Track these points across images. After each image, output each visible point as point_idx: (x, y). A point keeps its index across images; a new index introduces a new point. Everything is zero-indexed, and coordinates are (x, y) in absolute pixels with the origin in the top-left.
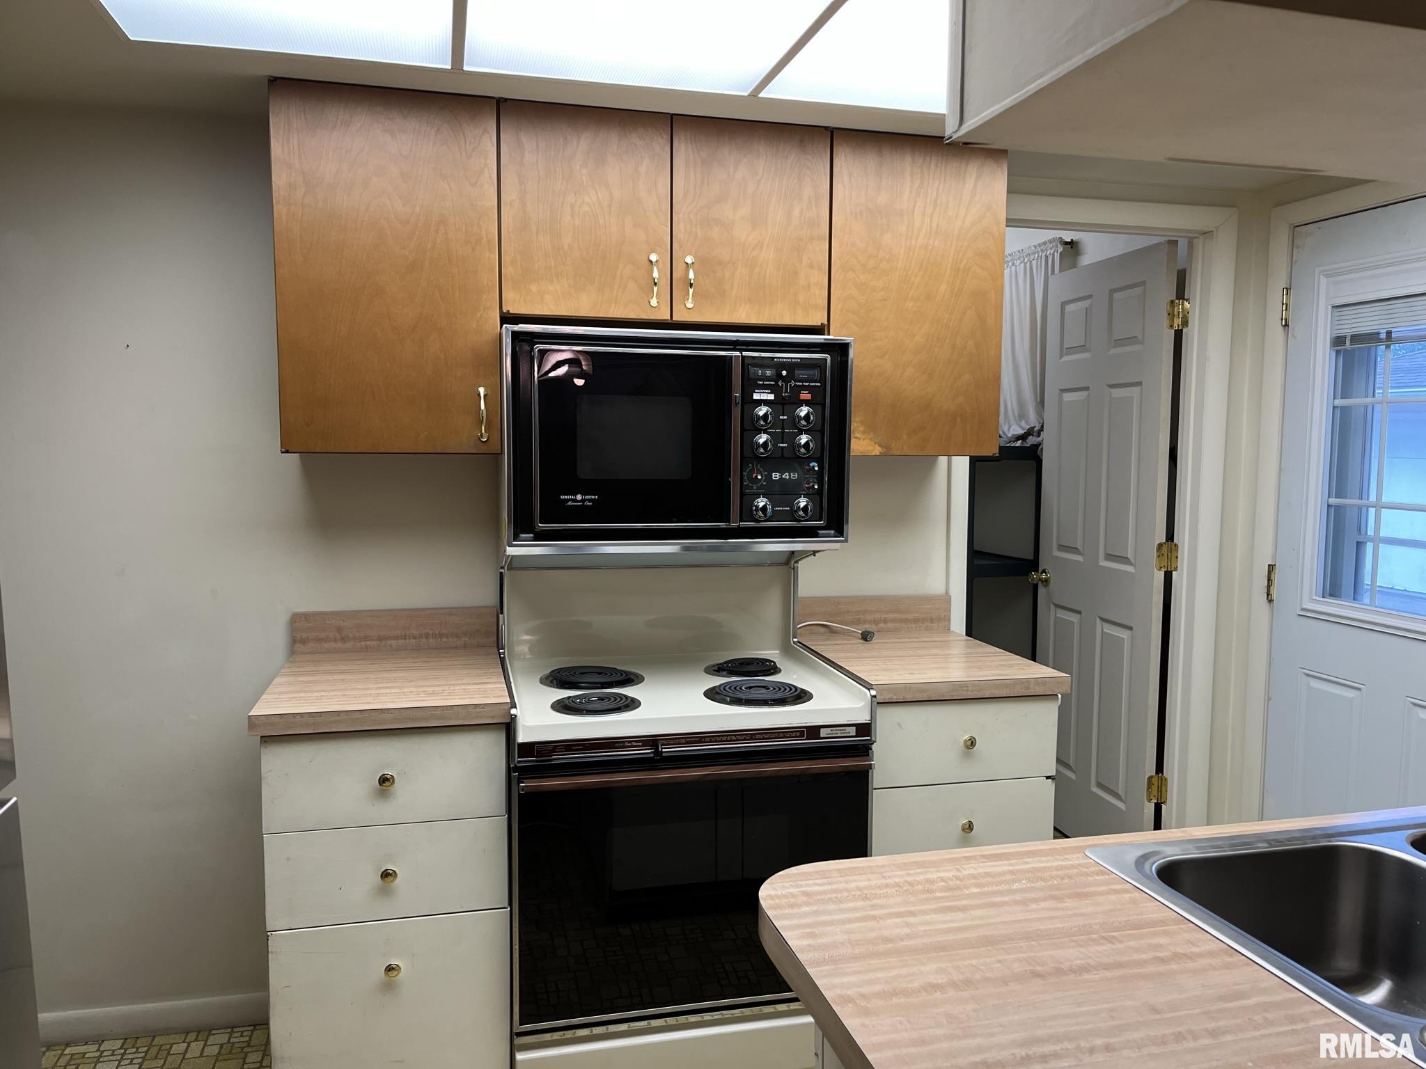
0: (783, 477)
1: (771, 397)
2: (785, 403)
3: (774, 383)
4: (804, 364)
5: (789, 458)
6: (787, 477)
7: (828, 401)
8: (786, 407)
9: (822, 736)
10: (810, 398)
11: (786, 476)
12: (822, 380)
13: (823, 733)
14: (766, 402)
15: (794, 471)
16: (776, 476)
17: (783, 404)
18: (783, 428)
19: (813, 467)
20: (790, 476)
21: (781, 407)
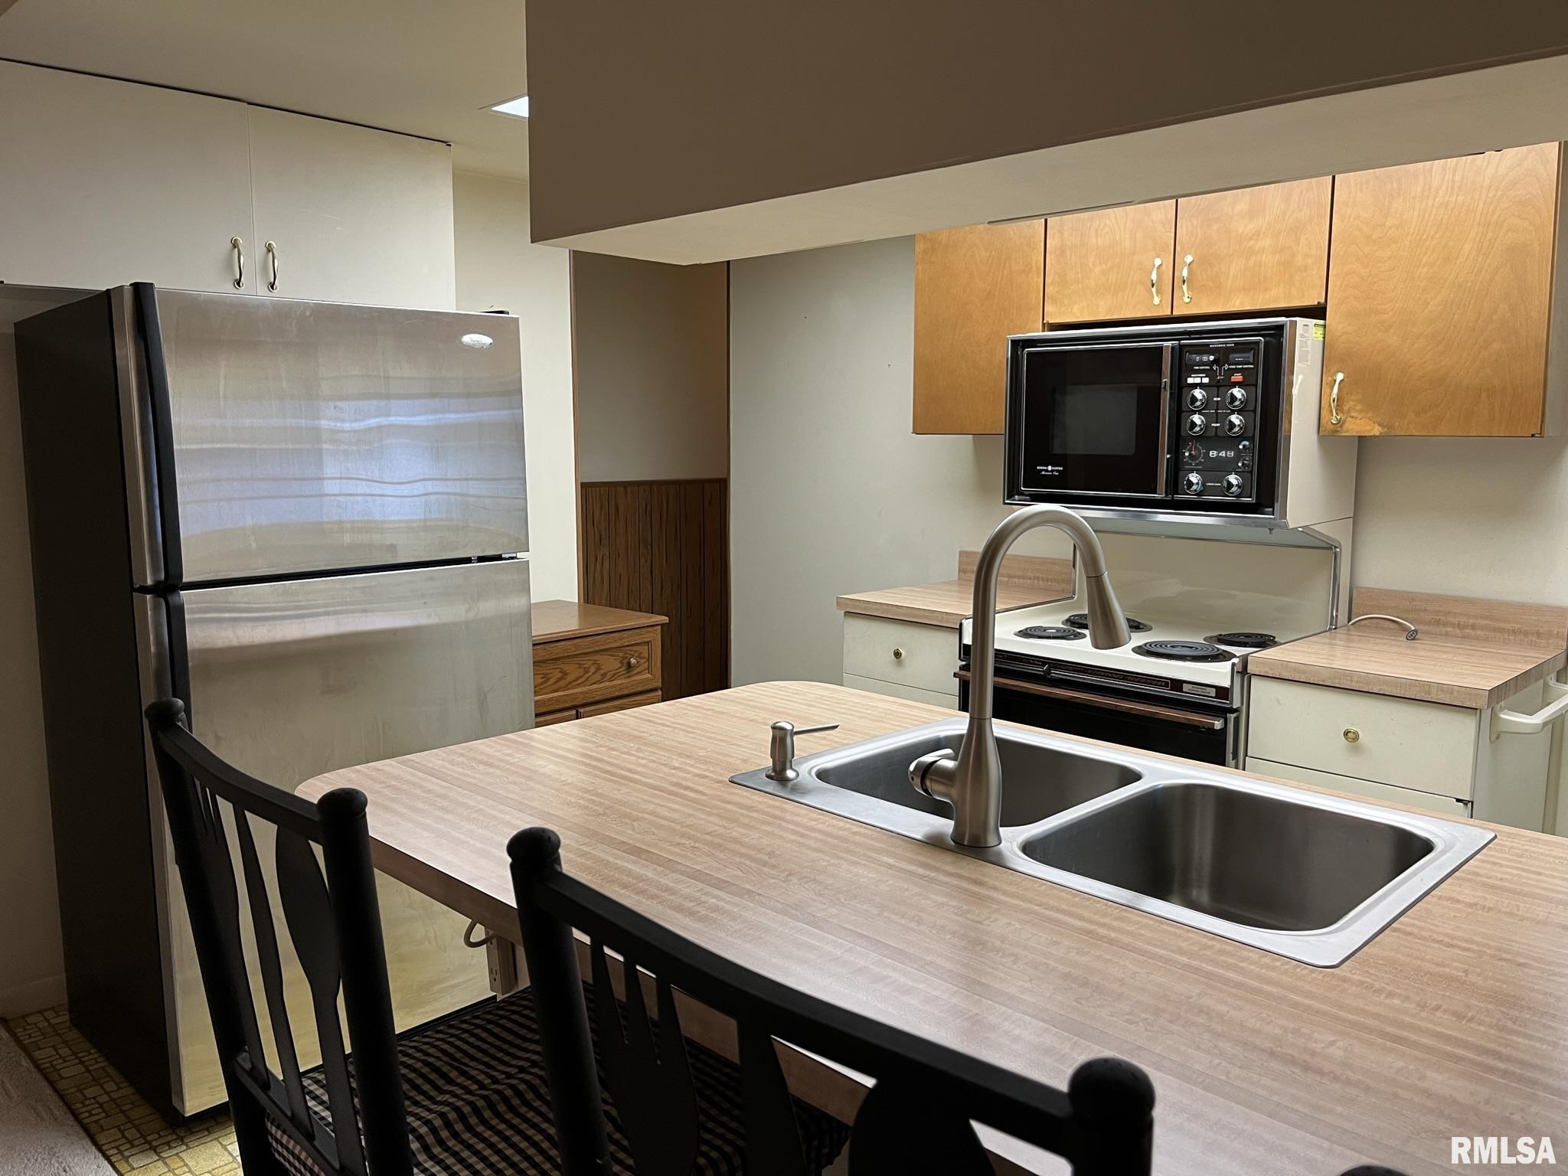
0: (1220, 454)
1: (1206, 380)
2: (1218, 386)
3: (1208, 368)
4: (1240, 348)
5: (1225, 438)
6: (1224, 455)
7: (1260, 382)
8: (1221, 389)
9: (1184, 690)
10: (1241, 380)
11: (1223, 454)
12: (1255, 363)
13: (1186, 687)
14: (1201, 386)
15: (1231, 450)
16: (1213, 454)
17: (1218, 387)
18: (1216, 409)
19: (1244, 446)
20: (1226, 454)
21: (1215, 389)
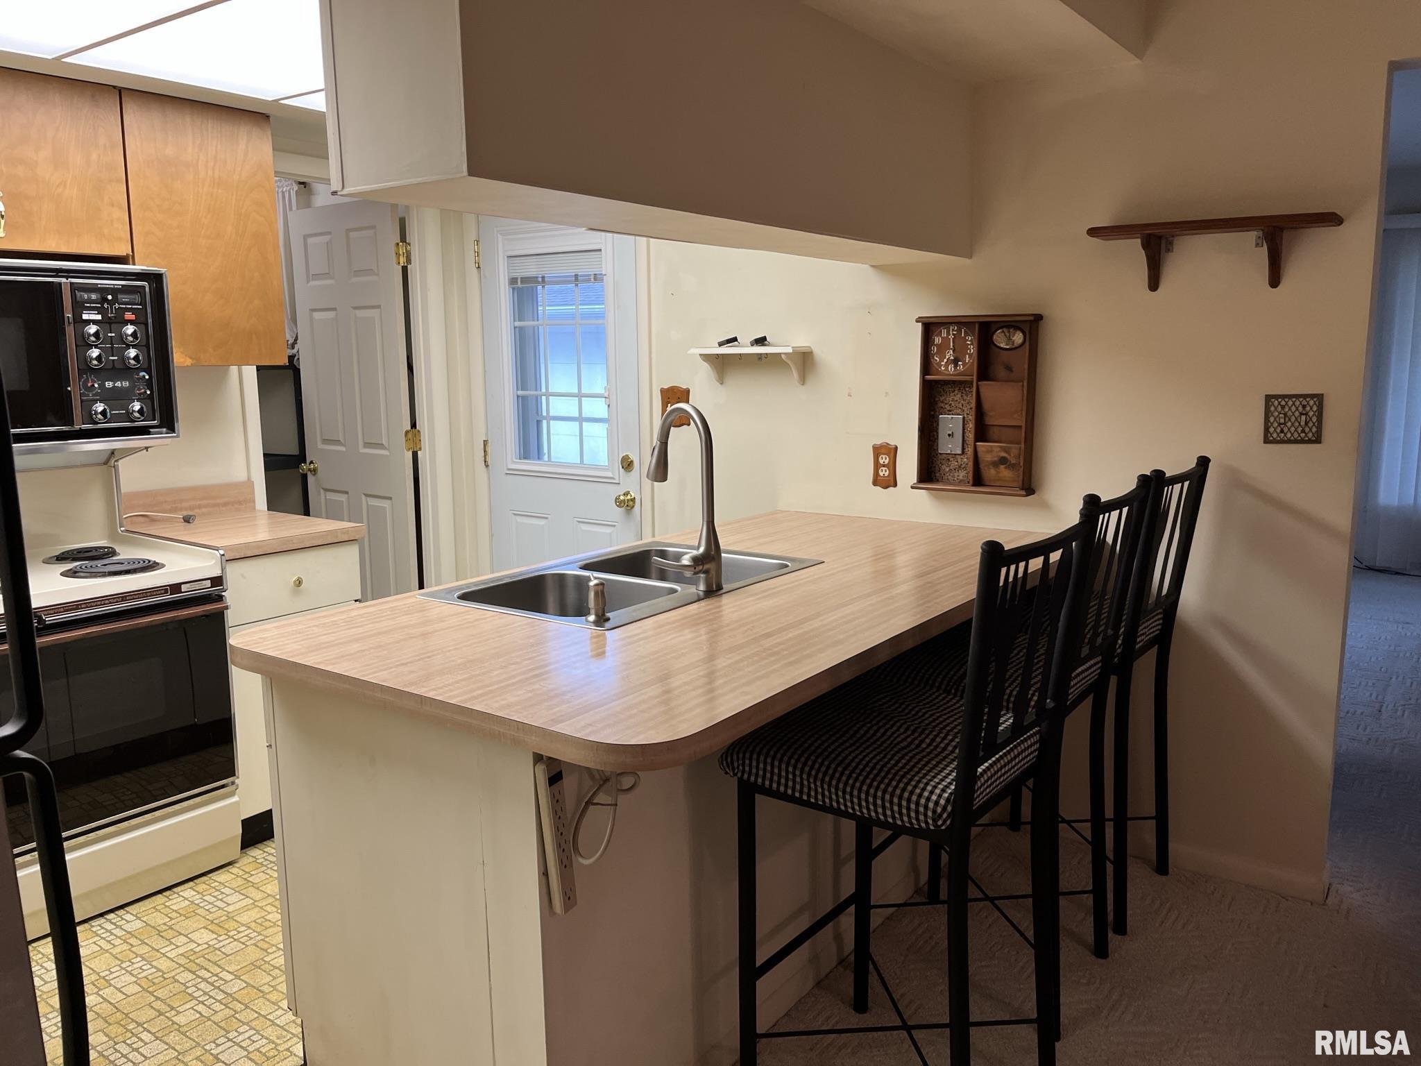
0: (116, 385)
1: (99, 317)
2: (112, 322)
3: (99, 305)
4: (125, 290)
5: (122, 370)
6: (120, 385)
7: (150, 321)
8: (113, 326)
9: (183, 590)
10: (134, 318)
11: (118, 384)
12: (143, 303)
13: (184, 588)
14: (95, 322)
15: (126, 380)
16: (109, 384)
17: (110, 324)
18: (112, 344)
19: (144, 376)
20: (122, 384)
21: (108, 325)
